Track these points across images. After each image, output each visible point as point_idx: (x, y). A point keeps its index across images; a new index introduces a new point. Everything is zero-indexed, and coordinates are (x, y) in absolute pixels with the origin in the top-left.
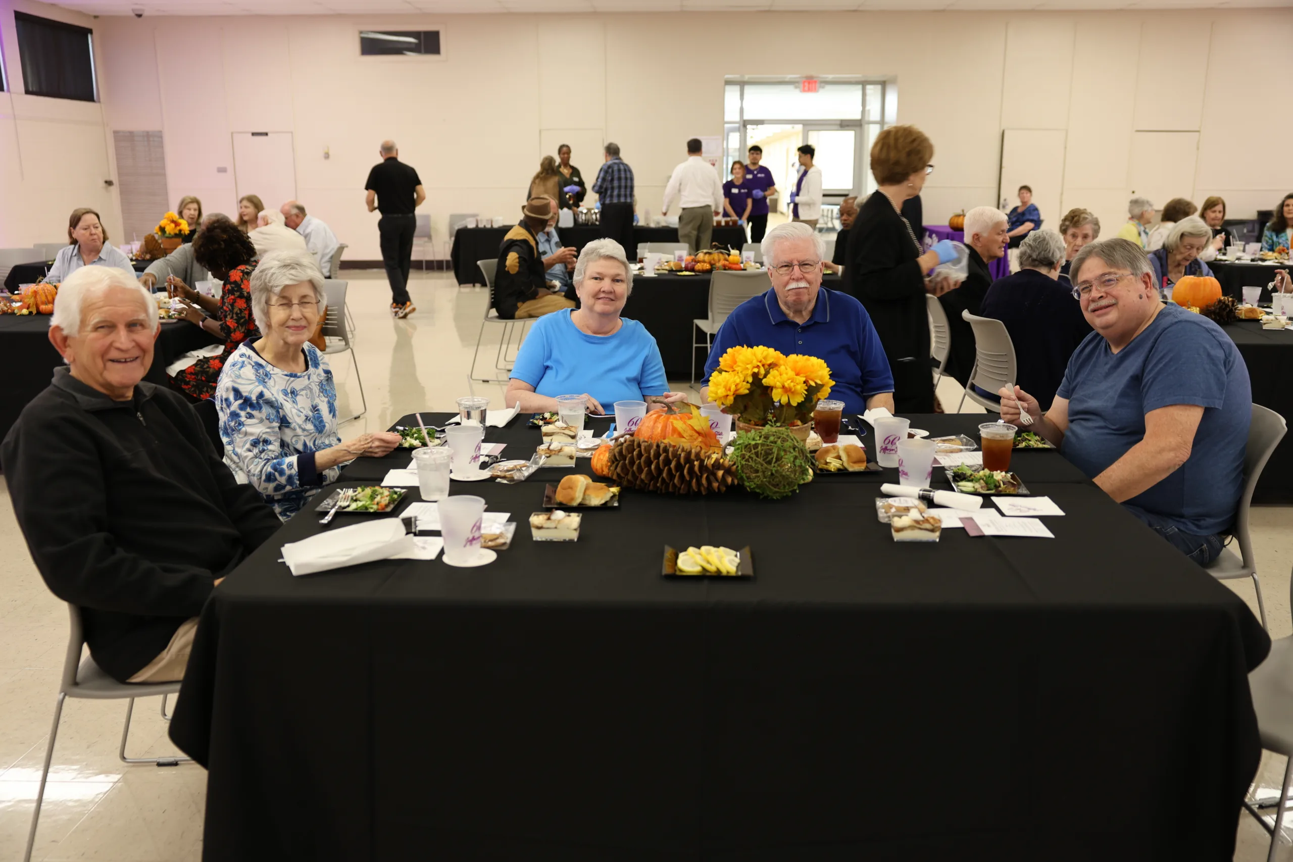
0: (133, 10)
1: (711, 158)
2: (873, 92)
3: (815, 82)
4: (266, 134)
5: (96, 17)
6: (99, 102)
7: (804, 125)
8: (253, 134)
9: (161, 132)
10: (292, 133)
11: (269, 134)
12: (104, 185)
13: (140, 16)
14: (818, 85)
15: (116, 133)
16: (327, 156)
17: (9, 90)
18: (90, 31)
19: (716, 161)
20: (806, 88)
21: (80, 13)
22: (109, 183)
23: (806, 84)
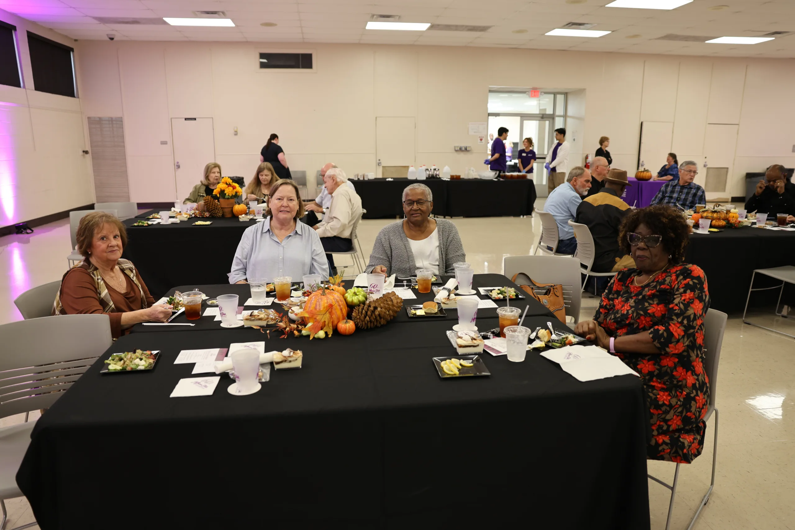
0: (107, 35)
1: (480, 136)
2: (560, 99)
3: (538, 92)
4: (195, 119)
5: (76, 40)
6: (78, 98)
7: (521, 117)
8: (186, 119)
9: (122, 118)
10: (213, 118)
11: (197, 119)
12: (82, 153)
13: (112, 39)
14: (540, 93)
15: (89, 118)
16: (236, 133)
17: (24, 87)
18: (72, 50)
19: (483, 137)
20: (533, 95)
21: (66, 37)
22: (86, 152)
23: (533, 93)
